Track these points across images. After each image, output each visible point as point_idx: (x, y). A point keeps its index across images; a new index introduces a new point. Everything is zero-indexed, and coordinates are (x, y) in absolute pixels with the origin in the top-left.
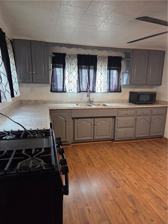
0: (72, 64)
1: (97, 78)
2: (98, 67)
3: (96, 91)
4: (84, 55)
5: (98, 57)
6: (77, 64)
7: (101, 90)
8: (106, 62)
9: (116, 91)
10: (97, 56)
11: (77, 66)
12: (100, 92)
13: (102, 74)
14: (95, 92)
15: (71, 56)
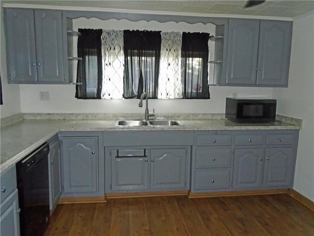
0: (112, 48)
1: (161, 71)
2: (163, 52)
3: (159, 96)
4: (137, 30)
5: (162, 35)
6: (122, 48)
7: (167, 95)
8: (179, 43)
9: (199, 96)
10: (161, 33)
11: (122, 52)
12: (166, 98)
13: (169, 64)
14: (157, 98)
15: (111, 34)
